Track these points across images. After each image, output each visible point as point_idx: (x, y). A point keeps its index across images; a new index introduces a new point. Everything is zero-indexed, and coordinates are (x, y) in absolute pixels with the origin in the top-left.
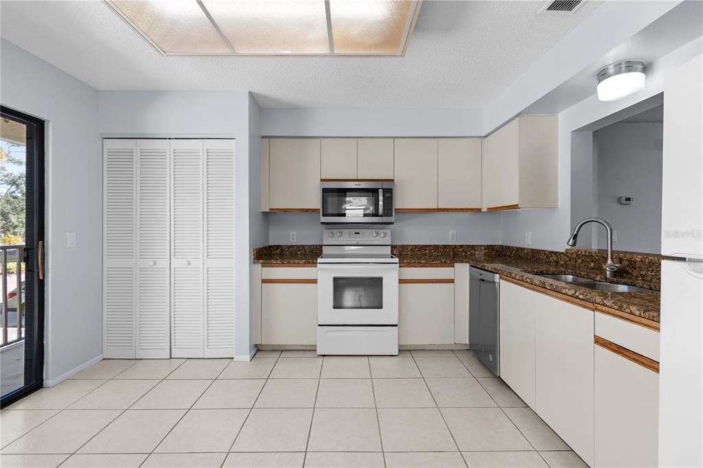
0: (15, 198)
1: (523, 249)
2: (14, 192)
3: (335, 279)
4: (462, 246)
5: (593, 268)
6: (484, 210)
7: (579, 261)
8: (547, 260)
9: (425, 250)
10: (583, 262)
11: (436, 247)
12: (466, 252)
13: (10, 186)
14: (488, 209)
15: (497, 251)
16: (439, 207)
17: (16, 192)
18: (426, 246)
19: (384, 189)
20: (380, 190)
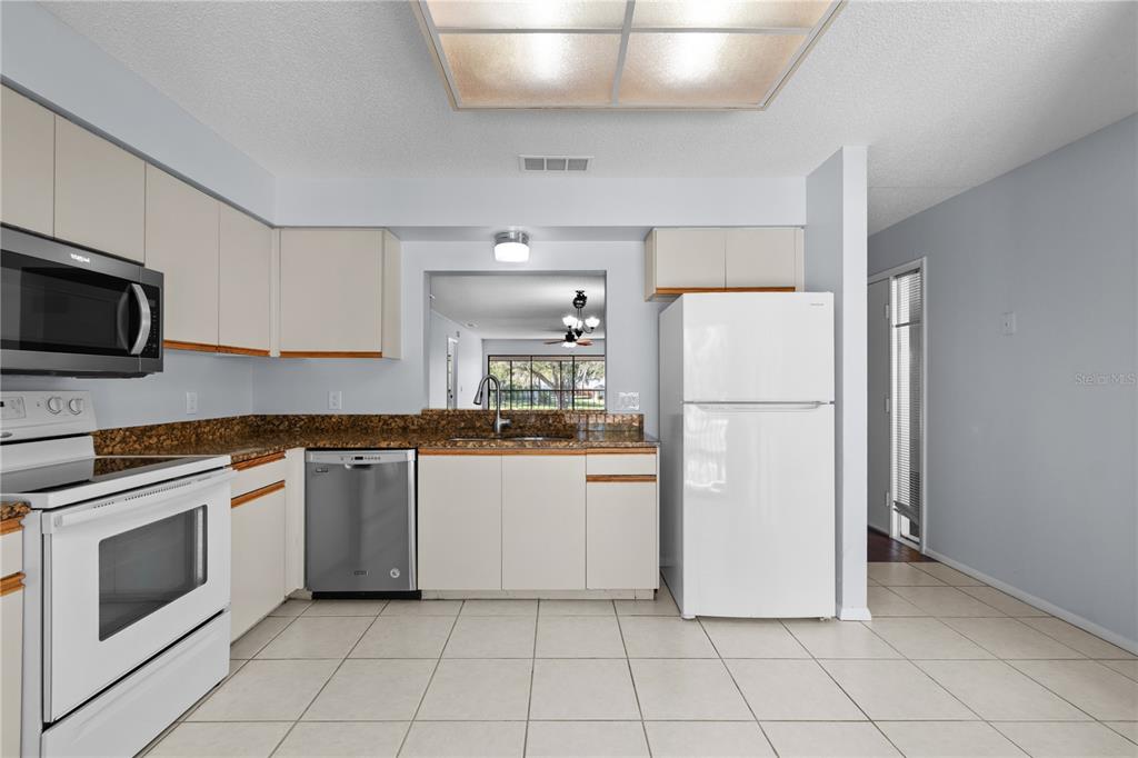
1: (330, 417)
4: (208, 421)
5: (463, 428)
6: (274, 353)
7: (444, 422)
8: (385, 427)
9: (150, 437)
10: (448, 423)
11: (170, 427)
12: (214, 434)
14: (282, 353)
15: (250, 426)
16: (221, 344)
18: (152, 428)
19: (143, 286)
20: (134, 285)
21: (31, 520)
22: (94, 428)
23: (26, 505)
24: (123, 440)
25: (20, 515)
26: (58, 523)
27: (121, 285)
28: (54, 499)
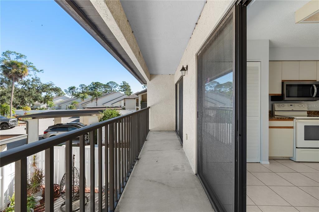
0: (26, 90)
2: (24, 88)
3: (305, 126)
13: (22, 85)
17: (25, 88)
19: (315, 85)
20: (313, 85)
21: (294, 120)
22: (307, 110)
23: (294, 118)
24: (314, 113)
25: (293, 119)
26: (298, 121)
27: (311, 85)
28: (297, 118)
